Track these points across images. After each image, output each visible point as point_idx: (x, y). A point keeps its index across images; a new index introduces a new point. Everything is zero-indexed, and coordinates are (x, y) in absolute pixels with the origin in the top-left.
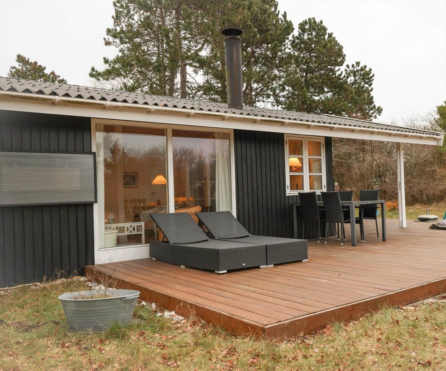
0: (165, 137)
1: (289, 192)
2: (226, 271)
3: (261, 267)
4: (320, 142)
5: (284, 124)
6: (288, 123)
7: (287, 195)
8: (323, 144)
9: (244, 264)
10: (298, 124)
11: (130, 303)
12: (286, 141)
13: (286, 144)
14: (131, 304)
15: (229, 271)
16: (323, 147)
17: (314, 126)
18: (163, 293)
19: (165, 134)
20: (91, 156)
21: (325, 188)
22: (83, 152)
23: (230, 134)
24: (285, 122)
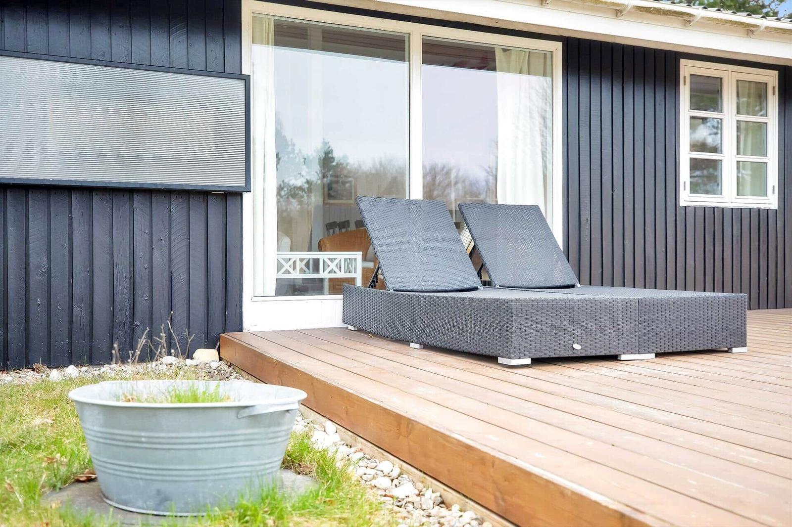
0: (407, 64)
1: (687, 198)
2: (528, 361)
3: (623, 357)
4: (766, 84)
5: (690, 22)
6: (703, 18)
7: (682, 203)
8: (774, 88)
9: (577, 346)
10: (727, 21)
11: (269, 426)
12: (685, 77)
13: (685, 84)
14: (273, 429)
15: (537, 361)
16: (774, 94)
17: (767, 28)
18: (382, 405)
19: (407, 58)
20: (240, 85)
21: (773, 192)
22: (224, 74)
23: (554, 54)
24: (693, 16)
